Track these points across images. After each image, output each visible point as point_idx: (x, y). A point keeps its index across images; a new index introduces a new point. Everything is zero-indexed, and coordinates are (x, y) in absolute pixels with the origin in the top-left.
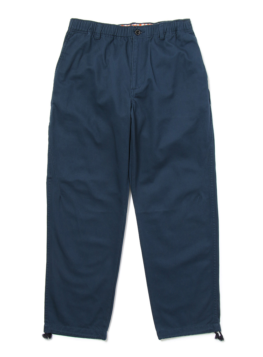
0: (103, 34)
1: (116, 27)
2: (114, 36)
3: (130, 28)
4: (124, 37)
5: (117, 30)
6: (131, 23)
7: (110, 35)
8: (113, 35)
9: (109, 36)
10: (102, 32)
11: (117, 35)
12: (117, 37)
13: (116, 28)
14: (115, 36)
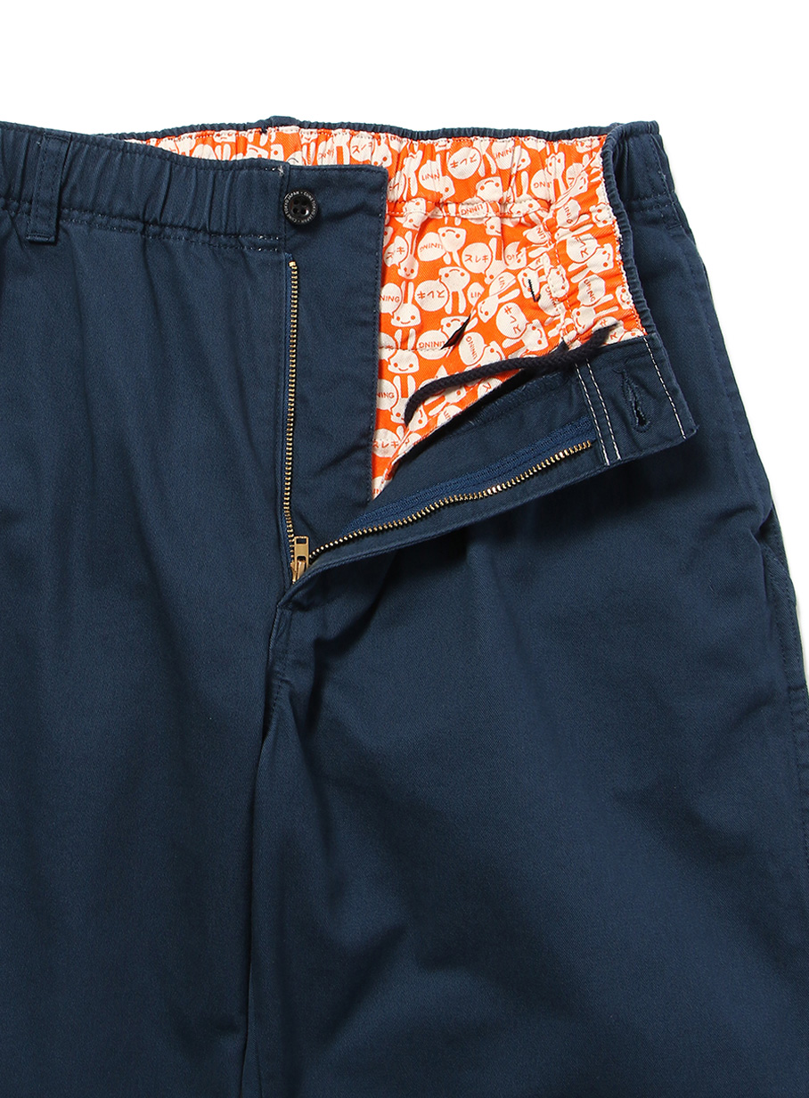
0: (71, 206)
1: (163, 165)
2: (146, 223)
3: (244, 172)
4: (211, 233)
5: (164, 186)
6: (265, 117)
7: (121, 215)
8: (136, 218)
9: (116, 222)
10: (66, 196)
11: (168, 217)
12: (168, 230)
13: (159, 173)
14: (155, 223)
